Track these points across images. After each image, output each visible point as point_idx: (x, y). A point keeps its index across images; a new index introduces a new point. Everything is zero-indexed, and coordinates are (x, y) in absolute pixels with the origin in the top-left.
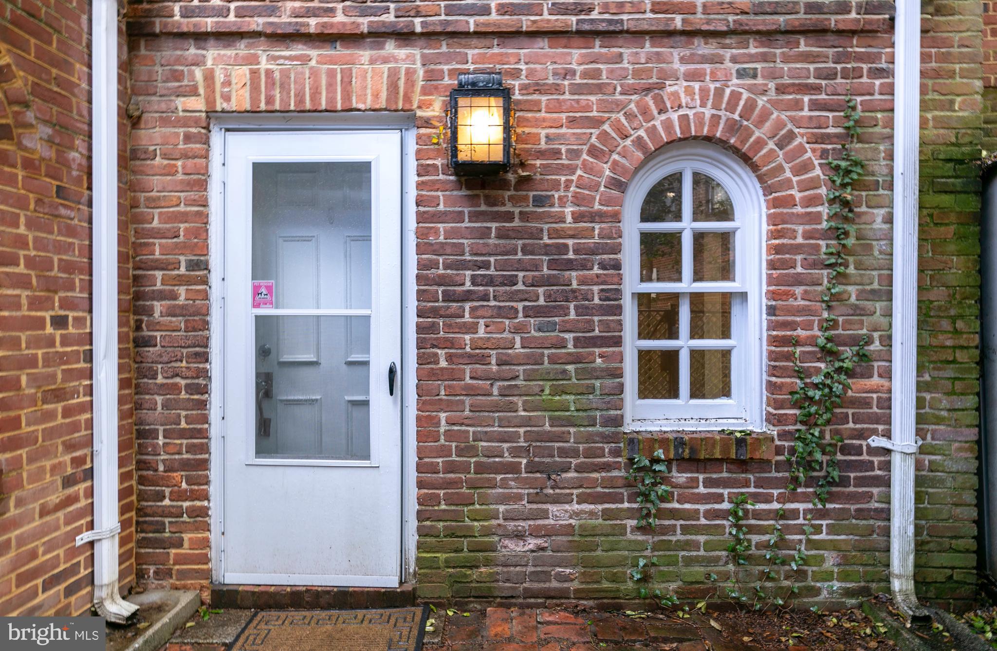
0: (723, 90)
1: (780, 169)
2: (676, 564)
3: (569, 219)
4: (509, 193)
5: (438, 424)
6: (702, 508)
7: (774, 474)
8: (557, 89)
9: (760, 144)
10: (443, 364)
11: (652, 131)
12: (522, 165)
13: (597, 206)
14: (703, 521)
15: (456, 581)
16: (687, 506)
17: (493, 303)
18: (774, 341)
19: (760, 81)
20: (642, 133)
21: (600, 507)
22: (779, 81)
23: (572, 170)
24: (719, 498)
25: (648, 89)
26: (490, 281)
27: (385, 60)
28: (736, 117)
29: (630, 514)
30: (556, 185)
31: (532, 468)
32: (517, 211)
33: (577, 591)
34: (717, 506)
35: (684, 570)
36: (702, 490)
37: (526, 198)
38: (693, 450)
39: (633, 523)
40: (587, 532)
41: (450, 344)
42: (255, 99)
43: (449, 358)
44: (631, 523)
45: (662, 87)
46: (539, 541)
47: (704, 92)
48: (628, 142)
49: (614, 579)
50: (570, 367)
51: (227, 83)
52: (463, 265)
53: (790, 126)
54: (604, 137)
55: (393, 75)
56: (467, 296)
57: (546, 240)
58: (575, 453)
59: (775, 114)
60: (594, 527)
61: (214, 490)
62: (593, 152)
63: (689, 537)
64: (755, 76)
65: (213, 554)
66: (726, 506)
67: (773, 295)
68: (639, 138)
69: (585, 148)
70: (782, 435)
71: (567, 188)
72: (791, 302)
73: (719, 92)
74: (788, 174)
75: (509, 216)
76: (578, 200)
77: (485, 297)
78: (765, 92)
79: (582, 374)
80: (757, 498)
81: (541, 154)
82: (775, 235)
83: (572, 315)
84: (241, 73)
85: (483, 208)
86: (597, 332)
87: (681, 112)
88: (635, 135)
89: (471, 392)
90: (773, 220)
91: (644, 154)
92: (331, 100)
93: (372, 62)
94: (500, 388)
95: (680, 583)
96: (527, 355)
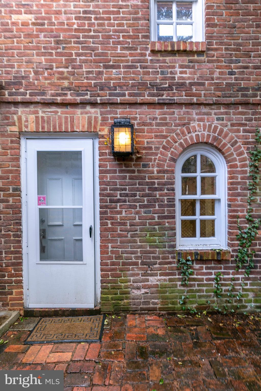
0: (211, 125)
1: (232, 154)
2: (195, 297)
3: (156, 172)
4: (133, 163)
5: (108, 248)
6: (205, 277)
7: (230, 265)
8: (151, 124)
9: (225, 145)
10: (110, 226)
11: (186, 140)
12: (138, 152)
13: (166, 168)
14: (205, 282)
15: (115, 305)
16: (199, 277)
17: (128, 203)
18: (230, 217)
19: (225, 122)
20: (182, 141)
21: (167, 278)
22: (232, 122)
23: (156, 154)
24: (211, 273)
25: (184, 125)
26: (127, 195)
27: (86, 113)
28: (216, 135)
29: (179, 280)
30: (150, 160)
31: (143, 263)
32: (136, 169)
33: (160, 308)
34: (210, 277)
35: (198, 300)
36: (204, 271)
37: (139, 165)
38: (201, 256)
39: (180, 283)
40: (163, 286)
41: (112, 218)
42: (37, 127)
43: (112, 224)
44: (179, 283)
45: (189, 124)
46: (146, 290)
47: (205, 126)
48: (177, 144)
49: (173, 303)
50: (157, 227)
51: (27, 121)
52: (117, 189)
53: (236, 138)
54: (168, 142)
55: (90, 119)
56: (118, 201)
57: (147, 180)
58: (158, 258)
59: (230, 134)
60: (166, 285)
61: (24, 273)
62: (164, 148)
63: (200, 288)
64: (223, 120)
65: (24, 297)
66: (213, 276)
67: (230, 200)
68: (181, 143)
69: (161, 146)
70: (233, 251)
71: (155, 161)
72: (236, 202)
73: (210, 126)
74: (235, 156)
75: (133, 172)
76: (159, 165)
77: (125, 201)
78: (226, 126)
79: (161, 229)
80: (224, 273)
81: (145, 148)
82: (230, 178)
83: (157, 208)
84: (32, 117)
85: (124, 168)
86: (166, 214)
87: (196, 133)
88: (179, 141)
89: (120, 236)
90: (229, 172)
91: (183, 148)
92: (66, 128)
93: (82, 114)
94: (131, 235)
95: (197, 305)
96: (141, 223)
